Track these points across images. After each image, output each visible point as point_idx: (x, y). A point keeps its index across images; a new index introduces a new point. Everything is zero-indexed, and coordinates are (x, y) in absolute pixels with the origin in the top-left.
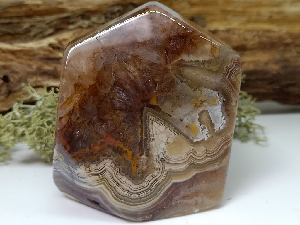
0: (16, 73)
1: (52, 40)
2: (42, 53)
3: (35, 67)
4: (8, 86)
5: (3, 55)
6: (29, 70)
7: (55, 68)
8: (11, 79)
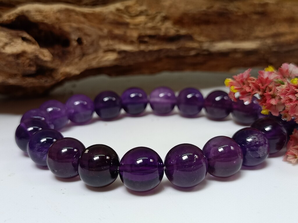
0: (89, 36)
1: (118, 5)
2: (111, 17)
3: (106, 31)
4: (82, 49)
5: (77, 17)
6: (100, 33)
7: (125, 32)
8: (85, 42)
